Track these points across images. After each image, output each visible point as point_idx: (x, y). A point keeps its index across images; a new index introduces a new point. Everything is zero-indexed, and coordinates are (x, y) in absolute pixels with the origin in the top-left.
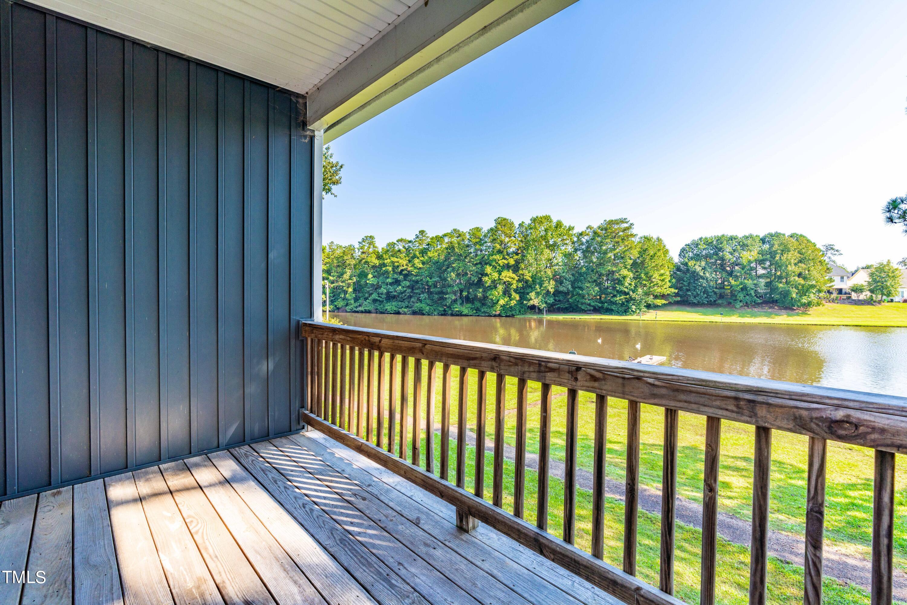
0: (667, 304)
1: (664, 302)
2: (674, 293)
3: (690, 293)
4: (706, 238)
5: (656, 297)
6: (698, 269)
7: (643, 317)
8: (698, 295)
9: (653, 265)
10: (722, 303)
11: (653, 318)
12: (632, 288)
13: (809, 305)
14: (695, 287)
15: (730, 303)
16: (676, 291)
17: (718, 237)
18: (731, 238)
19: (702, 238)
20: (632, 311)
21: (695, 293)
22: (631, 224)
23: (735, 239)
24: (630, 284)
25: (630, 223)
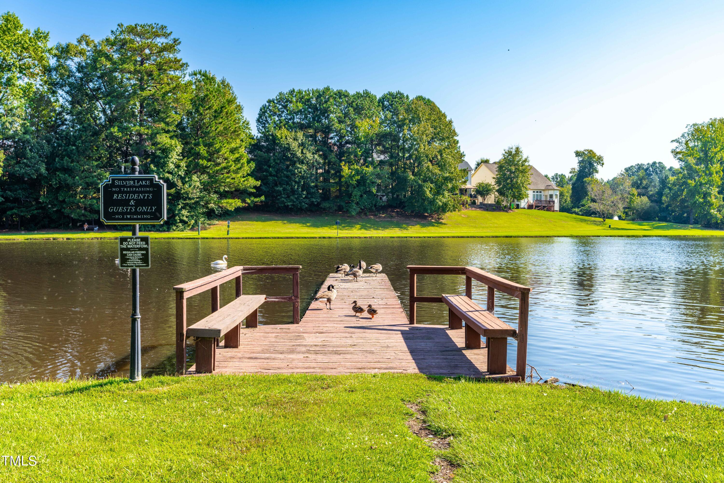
0: (244, 209)
1: (237, 203)
2: (255, 187)
3: (280, 188)
4: (300, 92)
5: (223, 195)
6: (294, 145)
7: (203, 234)
8: (293, 192)
9: (221, 128)
10: (330, 208)
11: (223, 234)
12: (182, 173)
13: (444, 208)
14: (287, 177)
15: (340, 208)
16: (258, 183)
17: (317, 91)
18: (340, 94)
19: (294, 90)
20: (182, 221)
21: (289, 188)
22: (175, 41)
23: (346, 96)
24: (178, 166)
25: (172, 37)
